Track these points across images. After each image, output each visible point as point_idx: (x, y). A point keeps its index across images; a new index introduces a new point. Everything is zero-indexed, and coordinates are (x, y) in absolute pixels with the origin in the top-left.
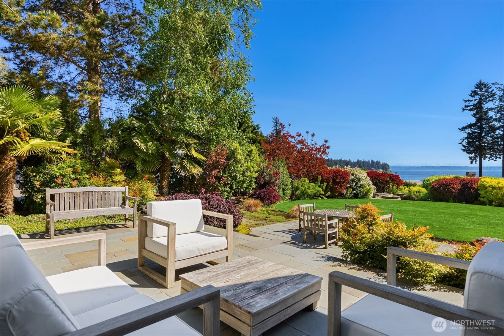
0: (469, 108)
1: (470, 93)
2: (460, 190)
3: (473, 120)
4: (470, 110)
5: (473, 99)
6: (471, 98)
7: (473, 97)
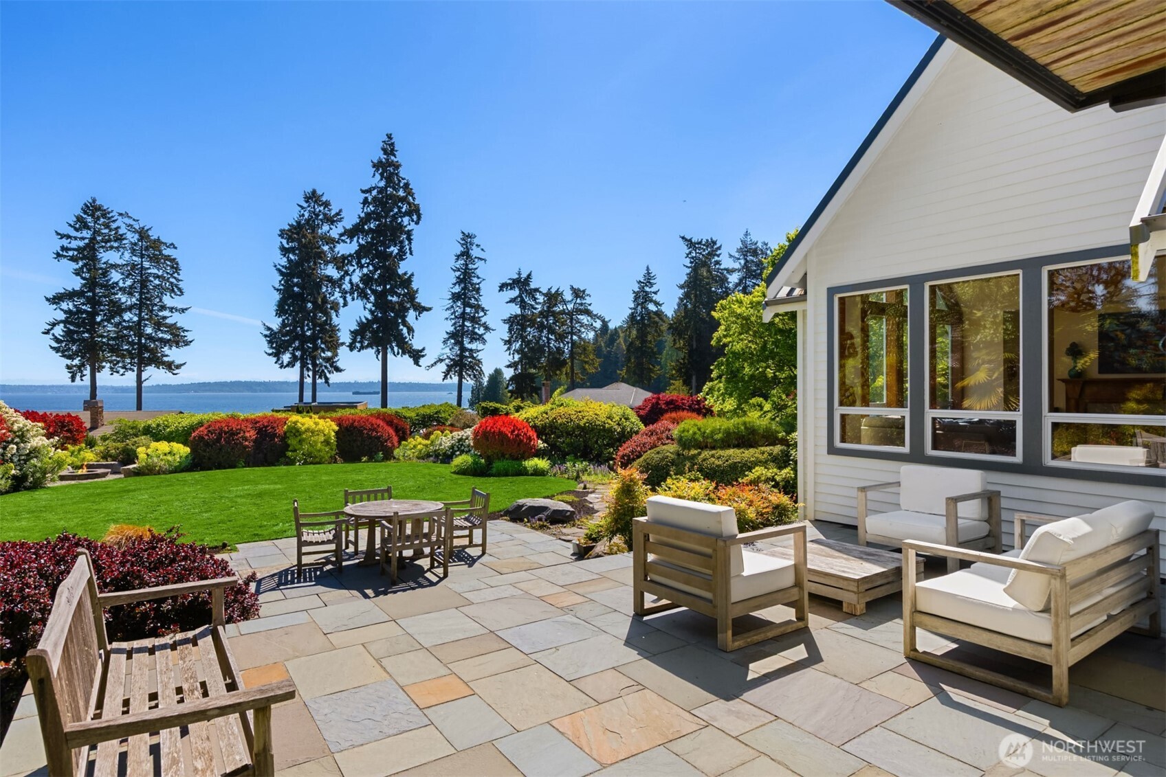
0: (71, 253)
1: (72, 220)
2: (255, 441)
3: (76, 283)
4: (73, 259)
5: (78, 235)
6: (73, 233)
7: (77, 230)
